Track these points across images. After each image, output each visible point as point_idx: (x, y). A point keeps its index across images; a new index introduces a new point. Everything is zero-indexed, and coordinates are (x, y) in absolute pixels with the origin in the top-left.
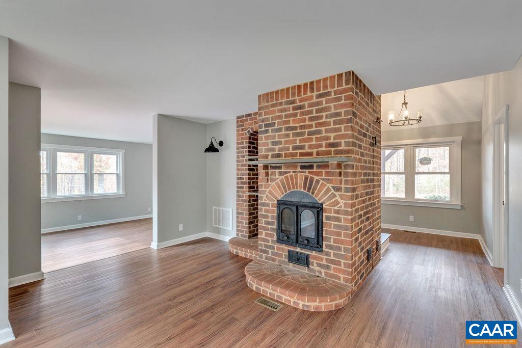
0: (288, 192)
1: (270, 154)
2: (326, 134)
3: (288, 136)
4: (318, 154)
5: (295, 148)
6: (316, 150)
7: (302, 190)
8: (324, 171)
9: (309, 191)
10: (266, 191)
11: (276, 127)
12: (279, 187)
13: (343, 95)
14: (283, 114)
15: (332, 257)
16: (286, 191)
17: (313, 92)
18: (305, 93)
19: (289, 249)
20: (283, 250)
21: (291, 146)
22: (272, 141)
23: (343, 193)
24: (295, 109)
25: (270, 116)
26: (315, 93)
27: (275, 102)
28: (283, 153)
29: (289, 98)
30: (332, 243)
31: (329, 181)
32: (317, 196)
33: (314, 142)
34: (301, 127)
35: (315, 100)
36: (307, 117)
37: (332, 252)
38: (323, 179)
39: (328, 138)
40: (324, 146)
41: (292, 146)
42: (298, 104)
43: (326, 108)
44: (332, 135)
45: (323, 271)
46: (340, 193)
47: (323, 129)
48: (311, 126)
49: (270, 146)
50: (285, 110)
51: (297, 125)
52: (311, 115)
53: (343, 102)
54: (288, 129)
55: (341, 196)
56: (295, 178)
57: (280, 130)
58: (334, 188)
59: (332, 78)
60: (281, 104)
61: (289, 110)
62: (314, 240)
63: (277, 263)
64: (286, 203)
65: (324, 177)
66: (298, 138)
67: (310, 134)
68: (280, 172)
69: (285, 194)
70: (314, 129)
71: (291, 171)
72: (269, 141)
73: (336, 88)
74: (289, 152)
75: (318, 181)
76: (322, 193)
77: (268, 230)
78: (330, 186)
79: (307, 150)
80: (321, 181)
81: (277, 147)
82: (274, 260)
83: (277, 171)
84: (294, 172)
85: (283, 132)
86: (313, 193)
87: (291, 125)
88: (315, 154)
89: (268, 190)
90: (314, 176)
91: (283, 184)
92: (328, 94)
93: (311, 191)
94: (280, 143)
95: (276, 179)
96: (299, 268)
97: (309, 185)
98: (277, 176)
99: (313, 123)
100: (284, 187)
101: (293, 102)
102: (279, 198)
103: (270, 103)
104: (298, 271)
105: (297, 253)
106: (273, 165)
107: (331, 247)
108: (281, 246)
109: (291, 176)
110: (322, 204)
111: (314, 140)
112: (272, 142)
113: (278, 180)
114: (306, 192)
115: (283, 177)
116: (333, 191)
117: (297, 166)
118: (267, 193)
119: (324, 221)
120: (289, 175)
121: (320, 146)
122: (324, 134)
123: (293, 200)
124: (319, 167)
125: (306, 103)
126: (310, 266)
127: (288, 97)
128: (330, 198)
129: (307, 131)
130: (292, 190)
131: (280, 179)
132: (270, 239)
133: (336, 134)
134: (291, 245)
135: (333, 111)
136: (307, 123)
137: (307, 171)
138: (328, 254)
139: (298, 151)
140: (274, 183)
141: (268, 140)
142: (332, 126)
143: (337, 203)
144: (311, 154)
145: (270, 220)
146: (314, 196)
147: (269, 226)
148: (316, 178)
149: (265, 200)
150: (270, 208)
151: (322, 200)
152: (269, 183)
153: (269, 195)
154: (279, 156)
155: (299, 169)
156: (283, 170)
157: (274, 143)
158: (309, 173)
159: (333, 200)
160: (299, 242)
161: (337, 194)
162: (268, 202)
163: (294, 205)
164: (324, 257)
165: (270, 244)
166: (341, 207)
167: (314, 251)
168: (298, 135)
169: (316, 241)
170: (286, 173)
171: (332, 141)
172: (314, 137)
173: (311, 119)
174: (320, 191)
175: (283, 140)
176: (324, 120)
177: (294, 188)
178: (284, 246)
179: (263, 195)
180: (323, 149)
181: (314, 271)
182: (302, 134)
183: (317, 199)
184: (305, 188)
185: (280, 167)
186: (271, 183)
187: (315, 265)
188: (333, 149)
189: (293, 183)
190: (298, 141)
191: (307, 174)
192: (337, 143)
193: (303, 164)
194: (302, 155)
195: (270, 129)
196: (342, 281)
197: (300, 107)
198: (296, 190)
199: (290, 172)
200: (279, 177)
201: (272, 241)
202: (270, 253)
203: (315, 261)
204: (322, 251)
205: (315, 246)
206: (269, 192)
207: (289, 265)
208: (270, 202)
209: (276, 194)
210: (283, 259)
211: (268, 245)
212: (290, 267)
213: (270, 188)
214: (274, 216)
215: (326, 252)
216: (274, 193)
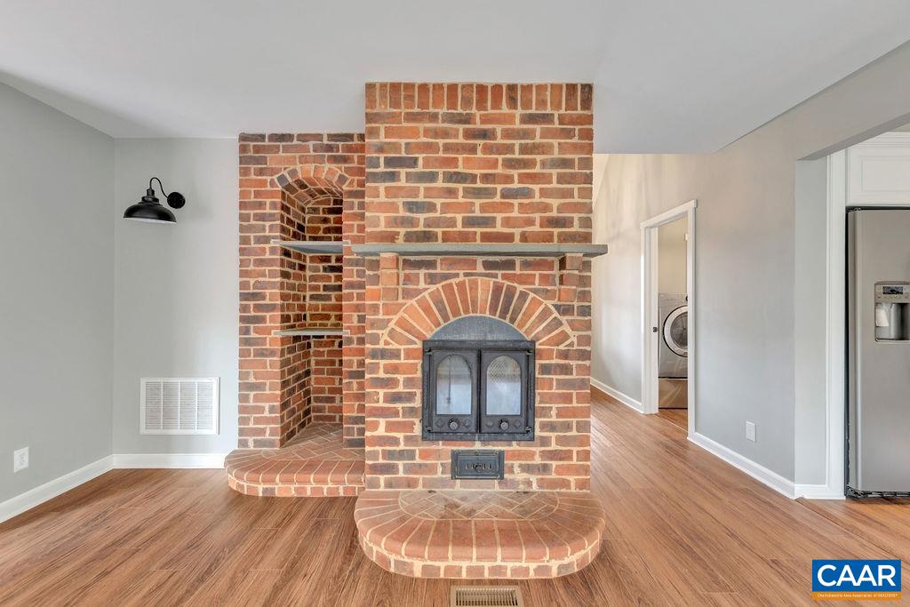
0: (452, 319)
1: (402, 231)
2: (543, 200)
3: (451, 193)
4: (524, 238)
5: (469, 222)
6: (520, 230)
7: (487, 314)
8: (537, 273)
9: (504, 314)
10: (389, 320)
11: (420, 168)
12: (427, 310)
13: (577, 128)
14: (441, 142)
15: (554, 446)
16: (446, 318)
17: (515, 108)
18: (496, 105)
19: (455, 448)
20: (438, 454)
21: (459, 217)
22: (405, 200)
23: (576, 317)
24: (470, 134)
25: (403, 141)
26: (519, 112)
27: (416, 110)
28: (439, 231)
29: (456, 109)
30: (554, 419)
31: (547, 294)
32: (521, 325)
33: (515, 214)
34: (486, 178)
35: (517, 125)
36: (500, 158)
37: (553, 435)
38: (535, 291)
39: (547, 208)
40: (538, 222)
41: (464, 218)
42: (478, 125)
43: (541, 145)
44: (555, 202)
45: (533, 478)
46: (570, 318)
47: (536, 187)
48: (509, 179)
49: (402, 213)
50: (445, 134)
51: (478, 172)
52: (508, 156)
53: (576, 140)
54: (450, 177)
55: (571, 323)
56: (471, 289)
57: (432, 177)
58: (557, 307)
59: (556, 88)
60: (434, 117)
61: (456, 136)
62: (520, 419)
63: (420, 488)
64: (448, 345)
65: (537, 286)
66: (478, 202)
67: (506, 194)
68: (430, 274)
69: (444, 324)
70: (516, 185)
71: (461, 272)
72: (400, 201)
73: (563, 111)
74: (455, 229)
75: (523, 296)
76: (533, 318)
77: (396, 414)
78: (549, 303)
79: (499, 228)
80: (532, 295)
81: (422, 217)
82: (411, 484)
83: (422, 272)
84: (466, 275)
85: (440, 184)
86: (513, 320)
87: (460, 169)
88: (517, 238)
89: (395, 318)
90: (515, 285)
91: (439, 303)
92: (547, 118)
93: (509, 316)
94: (432, 207)
95: (420, 291)
96: (479, 487)
97: (504, 302)
98: (422, 285)
99: (515, 173)
100: (442, 310)
101: (467, 119)
102: (429, 336)
103: (403, 110)
105: (476, 453)
106: (412, 258)
107: (552, 427)
108: (434, 447)
109: (461, 285)
110: (533, 342)
111: (516, 208)
112: (408, 203)
113: (426, 294)
114: (496, 318)
115: (439, 286)
116: (556, 314)
117: (475, 262)
118: (392, 325)
119: (537, 375)
120: (454, 281)
121: (531, 222)
122: (537, 199)
123: (465, 337)
124: (526, 265)
125: (499, 129)
126: (506, 476)
127: (452, 105)
128: (549, 329)
129: (499, 187)
130: (463, 316)
131: (429, 291)
132: (400, 436)
133: (563, 201)
134: (461, 439)
135: (556, 155)
136: (500, 170)
137: (500, 273)
138: (545, 441)
139: (479, 230)
140: (413, 301)
141: (396, 197)
142: (555, 185)
143: (565, 336)
144: (508, 238)
145: (401, 389)
146: (515, 326)
147: (399, 406)
148: (520, 288)
149: (386, 343)
150: (402, 360)
151: (533, 335)
152: (401, 301)
153: (398, 329)
154: (427, 237)
155: (480, 269)
156: (438, 271)
157: (411, 207)
158: (505, 277)
159: (557, 331)
160: (484, 429)
161: (564, 319)
162: (395, 346)
163: (471, 349)
164: (537, 450)
165: (402, 447)
166: (572, 344)
167: (514, 443)
168: (478, 193)
169: (523, 420)
170: (446, 277)
171: (554, 214)
172: (516, 202)
173: (510, 164)
174: (528, 315)
175: (438, 202)
176: (537, 170)
177: (466, 311)
178: (440, 446)
179: (380, 332)
180: (536, 228)
181: (514, 483)
182: (489, 193)
183: (522, 332)
184: (493, 310)
185: (431, 264)
186: (403, 301)
187: (516, 469)
188: (556, 231)
189: (464, 301)
190: (477, 208)
191: (499, 280)
192: (564, 218)
193: (491, 258)
194: (486, 237)
195: (403, 171)
196: (573, 490)
197: (484, 134)
198: (471, 314)
199: (457, 275)
200: (427, 286)
201: (408, 440)
202: (401, 468)
203: (516, 463)
204: (532, 439)
205: (522, 430)
206: (399, 323)
207: (452, 487)
208: (402, 347)
209: (418, 327)
210: (439, 475)
211: (395, 451)
212: (455, 490)
213: (401, 313)
214: (413, 378)
215: (542, 438)
216: (415, 324)
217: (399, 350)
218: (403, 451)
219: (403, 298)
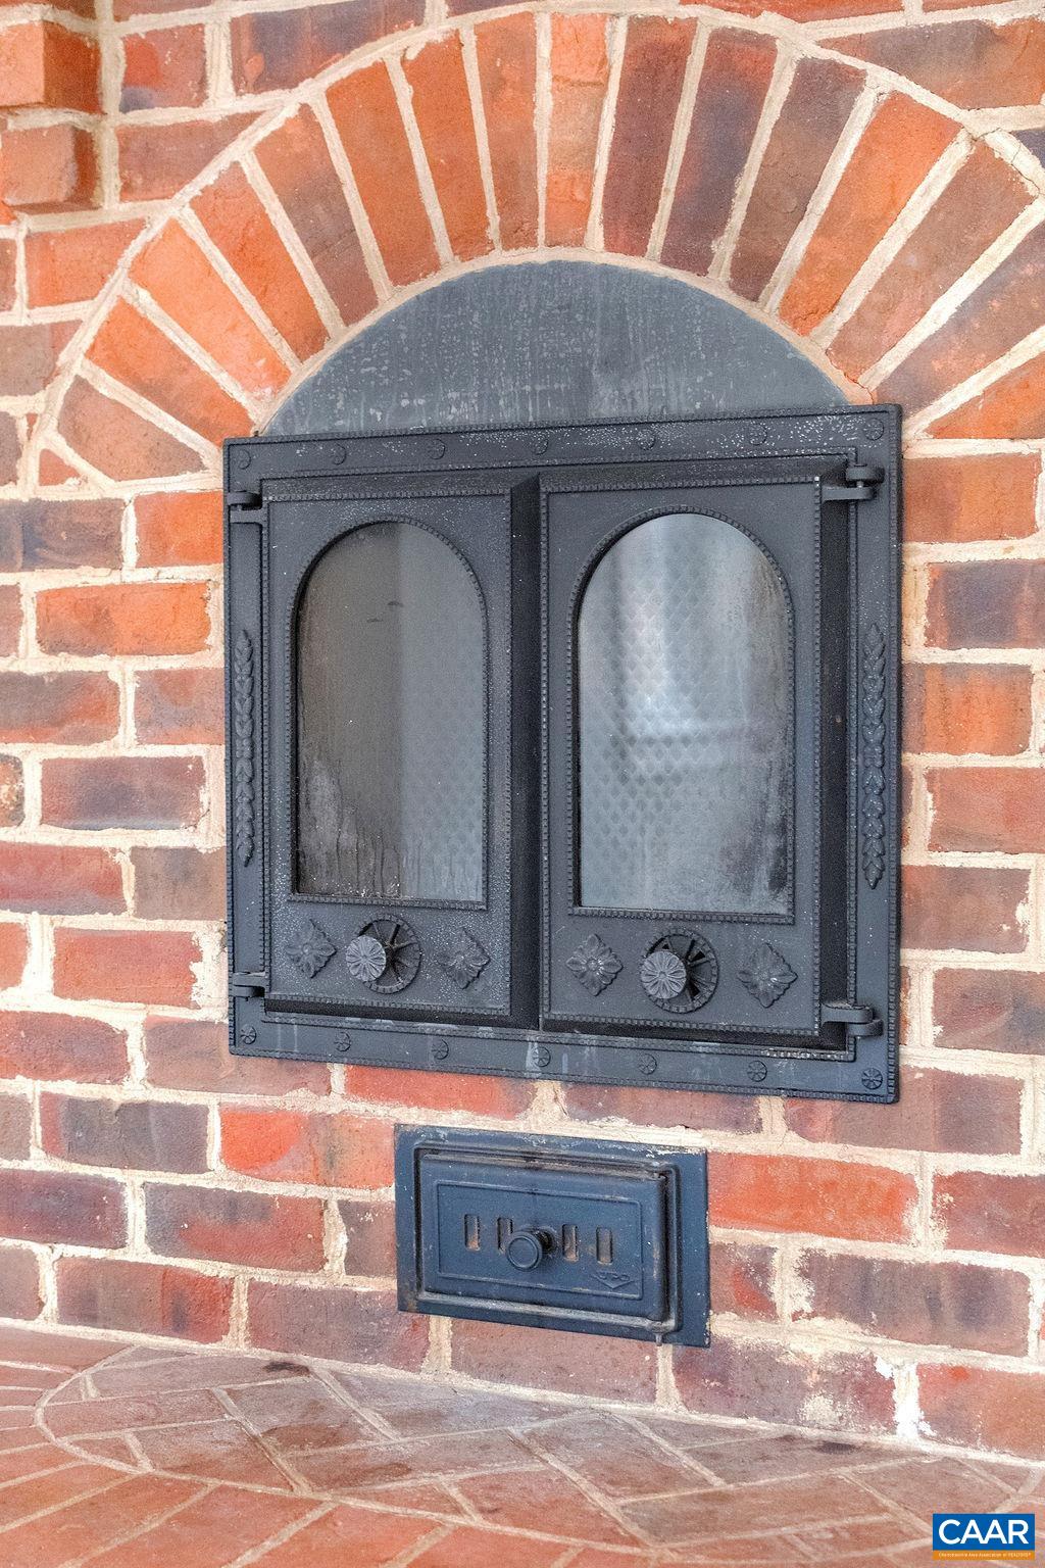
0: (391, 298)
7: (595, 249)
9: (688, 251)
12: (255, 254)
15: (1038, 1152)
16: (353, 296)
19: (414, 1117)
30: (1035, 956)
31: (988, 64)
32: (807, 309)
37: (1030, 1075)
38: (902, 53)
45: (897, 1361)
56: (494, 88)
62: (783, 939)
63: (235, 1343)
64: (367, 459)
65: (910, 13)
68: (258, 27)
69: (341, 335)
75: (822, 91)
76: (890, 247)
77: (104, 889)
78: (999, 128)
80: (879, 81)
82: (187, 1308)
83: (222, 18)
86: (752, 273)
89: (91, 318)
90: (768, 21)
91: (315, 202)
93: (724, 248)
95: (211, 139)
96: (559, 1378)
97: (701, 154)
98: (223, 100)
100: (334, 248)
102: (261, 411)
104: (539, 1410)
105: (531, 1155)
107: (1024, 1012)
108: (300, 1100)
109: (437, 72)
110: (888, 416)
113: (241, 152)
114: (648, 265)
115: (312, 90)
118: (75, 360)
119: (919, 650)
120: (394, 48)
123: (461, 410)
126: (720, 1325)
128: (995, 321)
130: (453, 269)
131: (259, 132)
132: (127, 1018)
134: (444, 1061)
138: (973, 1114)
140: (177, 209)
145: (125, 743)
146: (767, 312)
147: (117, 840)
148: (799, 42)
149: (53, 471)
150: (132, 572)
151: (889, 364)
152: (113, 207)
153: (108, 386)
160: (565, 1000)
162: (97, 486)
163: (483, 482)
164: (925, 1168)
165: (135, 1088)
167: (771, 1109)
169: (803, 947)
170: (349, 26)
174: (850, 236)
177: (470, 238)
178: (336, 1094)
181: (771, 1381)
183: (815, 347)
184: (628, 224)
186: (129, 210)
187: (786, 1288)
189: (455, 174)
191: (666, 5)
198: (500, 258)
199: (409, 11)
200: (249, 103)
201: (168, 1042)
202: (136, 1211)
203: (788, 1248)
204: (889, 1087)
205: (800, 1013)
206: (106, 351)
207: (409, 1355)
208: (127, 491)
209: (205, 362)
210: (334, 1275)
211: (98, 1105)
212: (424, 1377)
213: (120, 285)
214: (185, 678)
215: (951, 1087)
216: (189, 346)
217: (110, 510)
218: (143, 1108)
219: (127, 190)
